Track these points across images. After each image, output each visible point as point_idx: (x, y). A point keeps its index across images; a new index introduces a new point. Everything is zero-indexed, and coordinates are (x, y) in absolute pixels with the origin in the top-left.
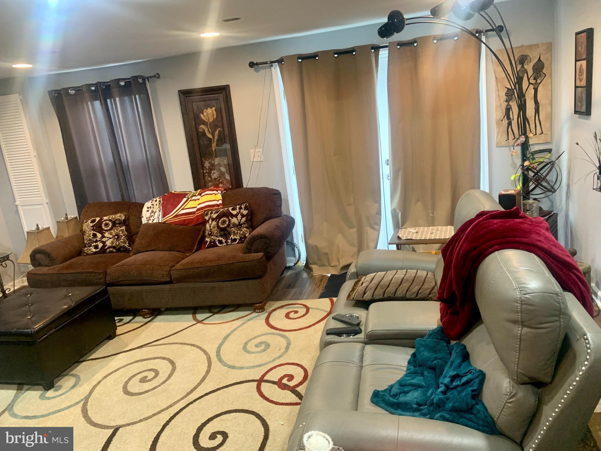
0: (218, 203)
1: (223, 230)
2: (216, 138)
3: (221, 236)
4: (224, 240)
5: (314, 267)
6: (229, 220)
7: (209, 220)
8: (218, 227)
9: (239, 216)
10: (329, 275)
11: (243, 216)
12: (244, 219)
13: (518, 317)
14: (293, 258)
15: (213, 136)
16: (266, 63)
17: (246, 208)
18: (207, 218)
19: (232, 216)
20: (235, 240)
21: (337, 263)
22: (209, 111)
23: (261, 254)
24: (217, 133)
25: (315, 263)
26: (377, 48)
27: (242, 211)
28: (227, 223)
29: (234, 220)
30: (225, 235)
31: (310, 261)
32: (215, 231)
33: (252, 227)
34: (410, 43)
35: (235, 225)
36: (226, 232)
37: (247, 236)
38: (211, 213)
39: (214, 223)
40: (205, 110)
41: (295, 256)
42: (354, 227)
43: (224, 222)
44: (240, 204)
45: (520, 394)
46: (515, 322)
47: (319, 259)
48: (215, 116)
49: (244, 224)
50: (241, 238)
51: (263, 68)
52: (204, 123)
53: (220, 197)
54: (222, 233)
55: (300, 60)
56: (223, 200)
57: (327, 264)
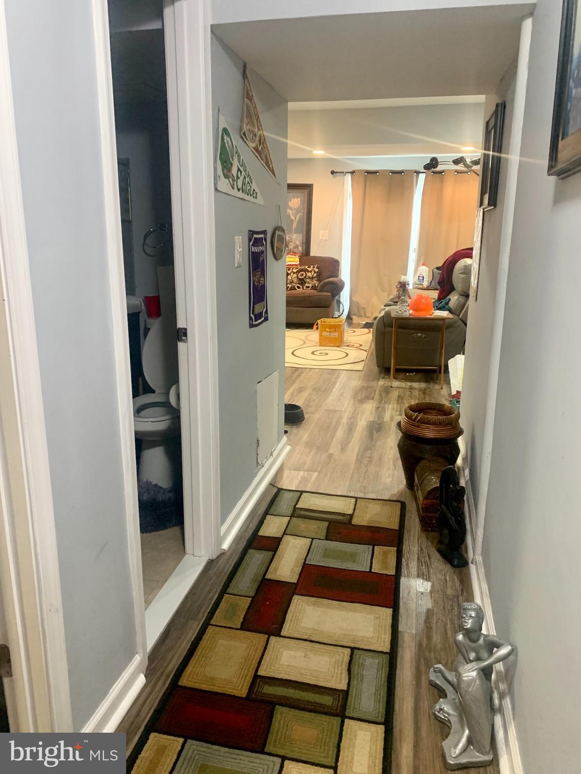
0: (296, 264)
1: (302, 279)
2: (297, 220)
3: (299, 284)
4: (301, 287)
5: (354, 317)
6: (306, 274)
7: (291, 273)
8: (298, 278)
9: (313, 272)
10: (364, 323)
11: (315, 272)
12: (315, 274)
13: (462, 271)
14: (338, 313)
15: (295, 218)
16: (343, 173)
17: (317, 268)
18: (289, 272)
19: (308, 271)
20: (308, 287)
21: (370, 315)
22: (296, 200)
23: (329, 294)
24: (298, 216)
25: (355, 315)
26: (418, 173)
27: (315, 269)
28: (304, 275)
29: (309, 274)
30: (302, 283)
31: (352, 313)
32: (295, 280)
33: (319, 281)
34: (440, 172)
35: (309, 278)
36: (303, 282)
37: (316, 285)
38: (292, 269)
39: (295, 275)
40: (293, 199)
41: (339, 311)
42: (386, 291)
43: (302, 275)
44: (314, 265)
45: (460, 299)
46: (461, 273)
47: (359, 312)
48: (299, 204)
49: (315, 278)
50: (312, 286)
51: (339, 176)
52: (291, 209)
53: (297, 259)
54: (300, 282)
55: (366, 174)
56: (300, 262)
57: (363, 316)
